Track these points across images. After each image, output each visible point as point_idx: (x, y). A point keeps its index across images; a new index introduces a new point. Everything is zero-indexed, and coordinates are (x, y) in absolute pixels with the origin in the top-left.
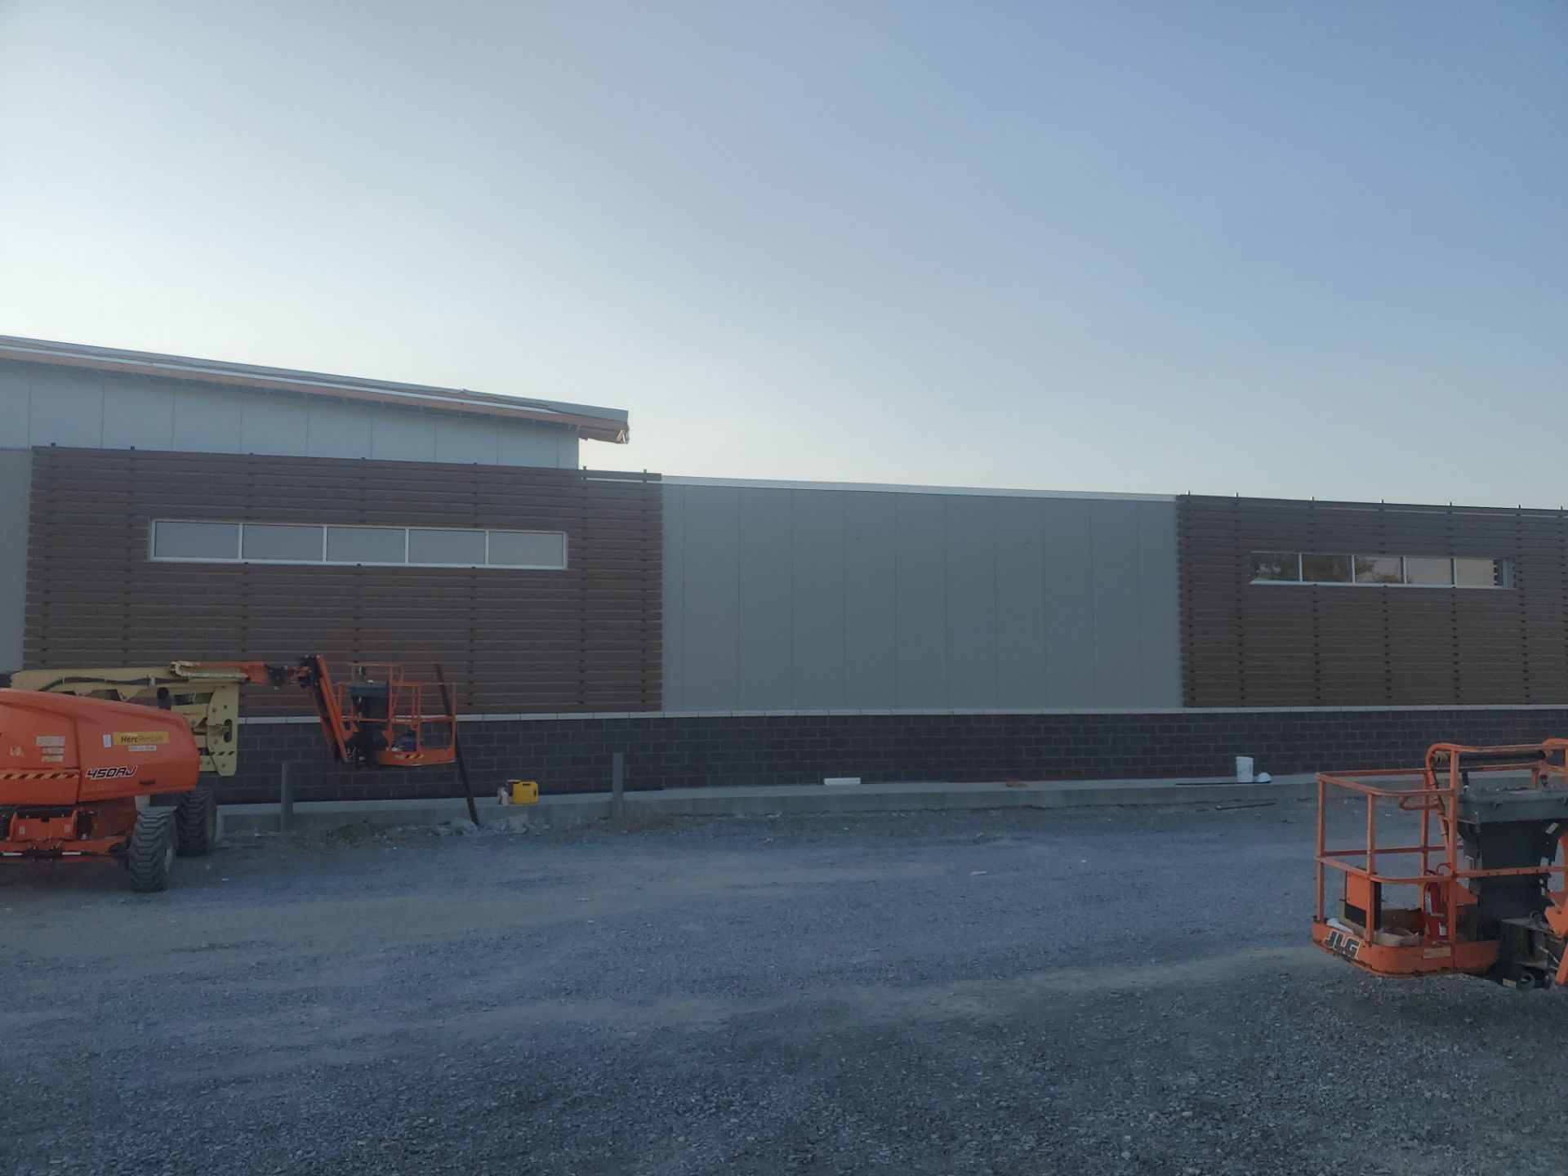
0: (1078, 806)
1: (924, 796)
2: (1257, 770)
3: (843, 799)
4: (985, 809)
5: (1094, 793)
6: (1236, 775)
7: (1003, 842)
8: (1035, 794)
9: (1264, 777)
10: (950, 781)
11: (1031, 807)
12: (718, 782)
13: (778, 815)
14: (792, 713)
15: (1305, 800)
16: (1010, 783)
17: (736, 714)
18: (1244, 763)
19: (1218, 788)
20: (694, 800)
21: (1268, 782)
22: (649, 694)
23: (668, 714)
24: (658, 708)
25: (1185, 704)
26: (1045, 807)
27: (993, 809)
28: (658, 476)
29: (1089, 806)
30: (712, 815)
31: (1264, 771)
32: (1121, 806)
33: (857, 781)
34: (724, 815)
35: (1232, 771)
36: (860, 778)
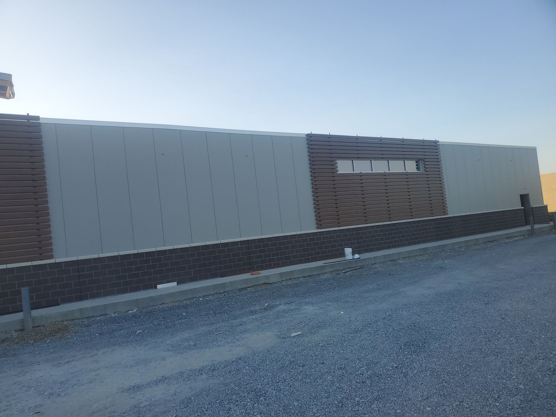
0: (286, 280)
1: (215, 286)
2: (353, 253)
3: (172, 295)
4: (245, 288)
5: (292, 272)
6: (345, 256)
7: (282, 307)
8: (267, 277)
9: (357, 256)
10: (222, 277)
11: (266, 283)
12: (94, 296)
13: (135, 311)
14: (135, 252)
15: (374, 264)
17: (101, 255)
18: (348, 251)
19: (341, 263)
20: (81, 310)
21: (359, 258)
23: (58, 260)
24: (51, 257)
25: (318, 228)
26: (272, 282)
27: (248, 287)
28: (37, 118)
29: (291, 279)
30: (93, 316)
32: (304, 277)
33: (175, 284)
34: (101, 315)
36: (176, 282)
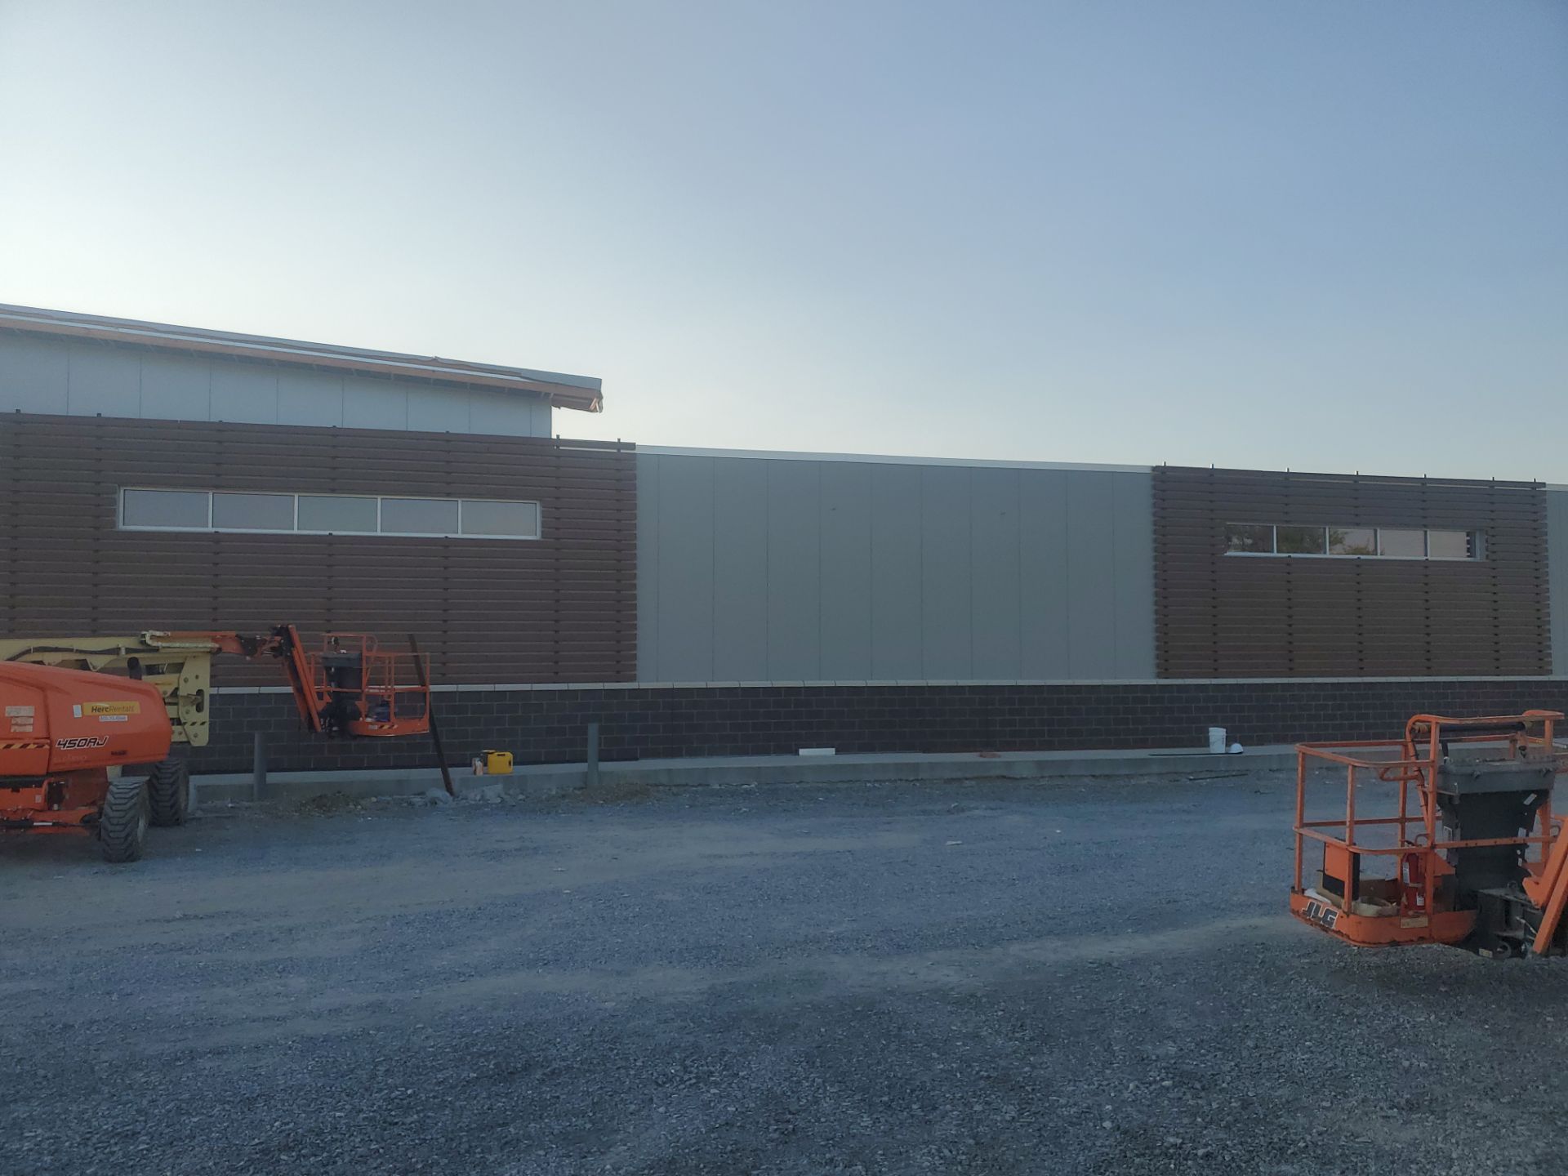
0: (1050, 777)
1: (898, 767)
2: (1229, 741)
3: (819, 769)
4: (959, 780)
5: (1068, 763)
6: (1209, 746)
7: (977, 812)
8: (1009, 764)
9: (1236, 748)
10: (924, 752)
11: (1004, 777)
12: (693, 753)
13: (753, 786)
14: (768, 684)
15: (1277, 770)
16: (984, 753)
17: (711, 685)
18: (1217, 734)
19: (1190, 758)
20: (670, 771)
21: (1240, 753)
22: (624, 666)
23: (643, 686)
24: (633, 679)
25: (1159, 676)
26: (1018, 777)
27: (967, 779)
28: (632, 446)
29: (1062, 776)
30: (687, 785)
31: (1236, 742)
32: (1093, 776)
33: (832, 751)
34: (700, 785)
35: (1205, 742)
36: (834, 749)
